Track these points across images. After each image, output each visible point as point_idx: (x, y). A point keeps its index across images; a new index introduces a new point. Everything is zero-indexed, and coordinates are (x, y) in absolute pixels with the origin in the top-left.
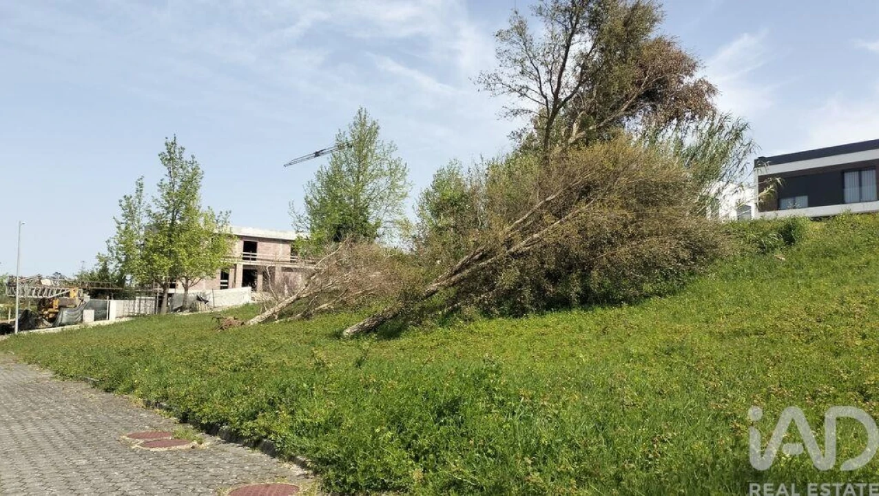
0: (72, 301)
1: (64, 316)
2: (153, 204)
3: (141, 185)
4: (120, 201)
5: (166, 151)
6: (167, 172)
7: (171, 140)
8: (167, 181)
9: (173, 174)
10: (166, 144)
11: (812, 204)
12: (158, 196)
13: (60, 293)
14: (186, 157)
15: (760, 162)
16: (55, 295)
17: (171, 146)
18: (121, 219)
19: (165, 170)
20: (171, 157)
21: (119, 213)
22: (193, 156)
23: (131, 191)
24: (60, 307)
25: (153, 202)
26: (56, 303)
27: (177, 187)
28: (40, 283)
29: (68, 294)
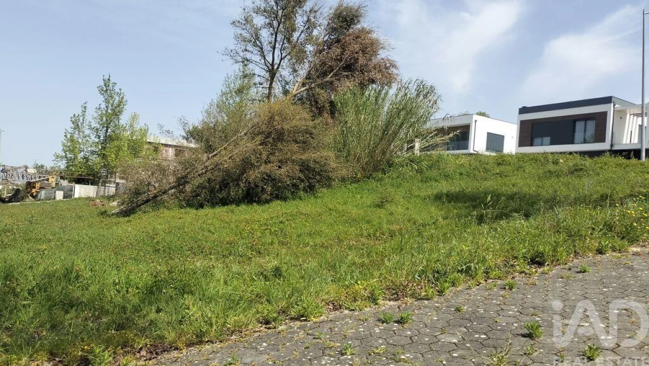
0: (49, 185)
1: (43, 194)
2: (93, 121)
3: (85, 108)
4: (71, 118)
5: (103, 84)
6: (103, 99)
7: (107, 77)
8: (103, 106)
9: (107, 101)
10: (104, 80)
11: (553, 143)
12: (96, 115)
13: (42, 179)
14: (117, 89)
15: (524, 110)
16: (37, 180)
17: (107, 82)
18: (70, 130)
19: (101, 98)
20: (107, 89)
21: (69, 126)
22: (120, 90)
23: (78, 111)
24: (40, 188)
25: (92, 118)
26: (38, 185)
27: (109, 111)
28: (26, 171)
29: (48, 180)
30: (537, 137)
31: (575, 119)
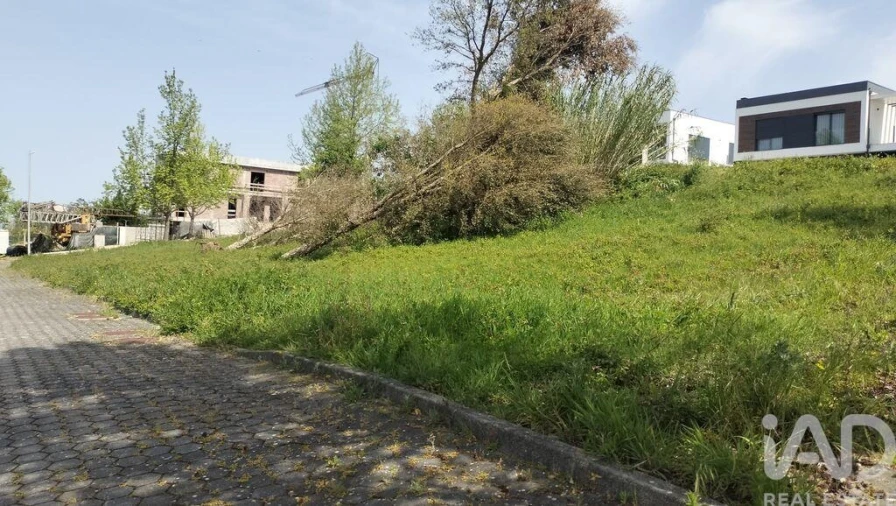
0: (83, 227)
1: (76, 240)
2: (154, 135)
3: (143, 117)
4: (124, 132)
5: (165, 84)
6: (167, 105)
7: (170, 74)
8: (167, 113)
9: (172, 107)
10: (166, 78)
11: (786, 145)
12: (159, 127)
13: (73, 219)
14: (185, 90)
15: (743, 103)
16: (67, 220)
17: (170, 80)
18: (125, 149)
19: (165, 103)
20: (170, 90)
21: (123, 144)
22: (190, 90)
23: (134, 123)
24: (72, 232)
25: (154, 133)
26: (68, 228)
27: (176, 119)
28: (53, 209)
29: (80, 220)
30: (765, 137)
31: (815, 113)
